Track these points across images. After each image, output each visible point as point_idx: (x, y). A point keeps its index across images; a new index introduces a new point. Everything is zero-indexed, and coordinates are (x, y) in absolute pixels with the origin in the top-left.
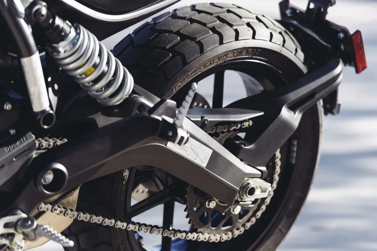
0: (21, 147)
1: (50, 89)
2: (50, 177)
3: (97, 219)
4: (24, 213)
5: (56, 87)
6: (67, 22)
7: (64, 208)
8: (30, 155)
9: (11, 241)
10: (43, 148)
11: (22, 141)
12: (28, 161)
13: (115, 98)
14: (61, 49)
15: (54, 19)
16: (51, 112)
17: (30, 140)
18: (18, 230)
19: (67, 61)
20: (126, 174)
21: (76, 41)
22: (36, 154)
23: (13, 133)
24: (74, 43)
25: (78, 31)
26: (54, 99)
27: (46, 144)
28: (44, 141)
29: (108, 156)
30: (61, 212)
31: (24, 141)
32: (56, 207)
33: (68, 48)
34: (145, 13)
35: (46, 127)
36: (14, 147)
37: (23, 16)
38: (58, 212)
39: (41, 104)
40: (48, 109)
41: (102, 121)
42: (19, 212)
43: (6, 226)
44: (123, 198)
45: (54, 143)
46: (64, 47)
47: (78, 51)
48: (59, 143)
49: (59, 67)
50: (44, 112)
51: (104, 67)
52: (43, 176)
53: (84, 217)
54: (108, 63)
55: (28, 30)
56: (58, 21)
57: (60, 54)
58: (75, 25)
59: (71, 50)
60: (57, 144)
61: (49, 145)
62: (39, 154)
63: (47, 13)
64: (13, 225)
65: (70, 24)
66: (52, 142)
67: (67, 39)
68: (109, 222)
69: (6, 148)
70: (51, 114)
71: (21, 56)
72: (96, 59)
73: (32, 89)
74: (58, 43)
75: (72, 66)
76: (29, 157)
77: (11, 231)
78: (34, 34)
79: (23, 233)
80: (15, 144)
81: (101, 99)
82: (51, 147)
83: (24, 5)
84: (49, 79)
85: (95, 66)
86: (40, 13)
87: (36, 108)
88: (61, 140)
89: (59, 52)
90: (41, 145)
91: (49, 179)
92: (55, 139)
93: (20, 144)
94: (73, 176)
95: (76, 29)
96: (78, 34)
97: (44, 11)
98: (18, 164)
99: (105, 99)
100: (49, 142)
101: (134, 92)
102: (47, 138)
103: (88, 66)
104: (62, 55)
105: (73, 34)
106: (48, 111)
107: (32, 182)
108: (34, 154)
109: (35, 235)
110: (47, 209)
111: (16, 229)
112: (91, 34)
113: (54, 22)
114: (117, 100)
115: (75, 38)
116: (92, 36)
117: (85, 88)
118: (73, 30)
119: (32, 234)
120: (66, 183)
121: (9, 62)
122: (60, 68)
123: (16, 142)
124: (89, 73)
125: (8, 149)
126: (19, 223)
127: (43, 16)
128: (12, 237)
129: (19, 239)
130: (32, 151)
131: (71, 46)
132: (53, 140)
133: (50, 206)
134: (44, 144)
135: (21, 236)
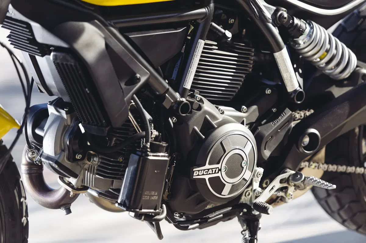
0: (282, 120)
1: (297, 73)
2: (307, 140)
3: (342, 169)
4: (292, 170)
5: (300, 71)
6: (302, 20)
7: (318, 163)
8: (290, 126)
9: (286, 193)
10: (296, 119)
11: (283, 116)
12: (289, 130)
13: (344, 73)
14: (301, 42)
15: (293, 20)
16: (301, 90)
17: (288, 114)
18: (290, 183)
19: (306, 50)
20: (357, 130)
21: (311, 34)
22: (294, 124)
23: (275, 111)
24: (310, 35)
25: (312, 26)
26: (301, 80)
27: (299, 116)
28: (296, 114)
29: (348, 117)
30: (316, 167)
31: (284, 115)
32: (312, 163)
33: (306, 40)
34: (357, 5)
35: (299, 102)
36: (277, 121)
37: (271, 21)
38: (313, 167)
39: (293, 85)
40: (299, 88)
41: (337, 92)
42: (288, 170)
43: (281, 181)
44: (357, 150)
45: (304, 114)
46: (303, 40)
47: (314, 41)
48: (308, 114)
49: (300, 55)
50: (295, 91)
51: (334, 51)
52: (302, 141)
53: (332, 168)
54: (336, 48)
55: (276, 31)
56: (296, 21)
57: (301, 46)
58: (308, 21)
59: (308, 41)
60: (306, 115)
61: (301, 116)
62: (296, 124)
63: (288, 16)
64: (287, 181)
65: (305, 22)
66: (302, 114)
67: (305, 33)
68: (351, 169)
69: (271, 123)
70: (301, 92)
71: (273, 51)
72: (328, 46)
73: (285, 75)
74: (298, 38)
75: (310, 54)
76: (289, 127)
77: (285, 185)
78: (280, 33)
79: (295, 185)
80: (278, 119)
81: (333, 76)
82: (302, 118)
83: (270, 13)
84: (295, 66)
85: (327, 51)
86: (283, 16)
87: (290, 89)
88: (308, 111)
89: (299, 44)
90: (295, 117)
91: (306, 141)
92: (304, 111)
93: (281, 118)
94: (324, 137)
95: (309, 25)
96: (312, 28)
97: (286, 15)
98: (282, 134)
99: (336, 75)
100: (301, 114)
101: (357, 66)
102: (298, 112)
103: (322, 52)
104: (302, 46)
105: (308, 29)
106: (298, 90)
107: (295, 146)
108: (293, 124)
109: (304, 185)
110: (306, 166)
111: (288, 184)
112: (320, 27)
113: (293, 22)
114: (346, 74)
115: (310, 32)
116: (322, 28)
117: (321, 69)
118: (307, 25)
119: (302, 185)
120: (320, 143)
121: (263, 58)
122: (301, 57)
123: (279, 117)
124: (323, 57)
125: (274, 124)
126: (290, 178)
127: (285, 18)
128: (286, 190)
129: (291, 190)
130: (291, 122)
131: (309, 38)
132: (303, 112)
133: (307, 163)
134: (298, 116)
135: (293, 188)
